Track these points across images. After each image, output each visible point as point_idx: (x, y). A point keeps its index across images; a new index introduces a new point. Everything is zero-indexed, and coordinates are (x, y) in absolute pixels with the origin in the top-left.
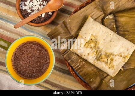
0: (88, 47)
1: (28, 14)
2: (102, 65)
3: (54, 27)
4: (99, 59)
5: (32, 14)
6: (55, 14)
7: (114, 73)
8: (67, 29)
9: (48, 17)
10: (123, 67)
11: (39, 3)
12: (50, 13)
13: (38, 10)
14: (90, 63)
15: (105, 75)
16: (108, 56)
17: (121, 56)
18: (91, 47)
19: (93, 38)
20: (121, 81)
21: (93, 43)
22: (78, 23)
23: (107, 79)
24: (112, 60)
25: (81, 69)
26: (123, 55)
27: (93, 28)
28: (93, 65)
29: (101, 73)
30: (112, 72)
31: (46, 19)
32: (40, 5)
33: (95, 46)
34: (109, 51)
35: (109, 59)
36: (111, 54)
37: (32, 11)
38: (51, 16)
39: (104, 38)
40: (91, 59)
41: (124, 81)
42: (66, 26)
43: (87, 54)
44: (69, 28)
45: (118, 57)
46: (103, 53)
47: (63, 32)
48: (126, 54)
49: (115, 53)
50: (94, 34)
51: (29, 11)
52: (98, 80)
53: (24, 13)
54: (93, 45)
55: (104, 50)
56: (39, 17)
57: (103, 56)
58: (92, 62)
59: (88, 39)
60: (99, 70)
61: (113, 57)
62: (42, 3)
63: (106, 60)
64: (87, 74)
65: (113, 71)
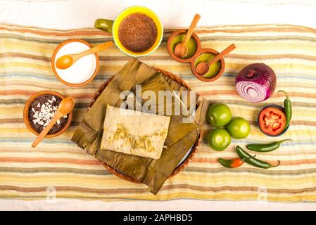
0: (118, 138)
1: (42, 126)
2: (140, 152)
3: (76, 128)
4: (134, 146)
5: (46, 124)
6: (70, 116)
7: (157, 155)
8: (89, 127)
9: (64, 121)
10: (165, 144)
11: (49, 110)
12: (65, 117)
13: (51, 118)
14: (128, 155)
15: (150, 160)
16: (143, 140)
17: (157, 134)
18: (122, 137)
19: (120, 127)
20: (169, 161)
21: (122, 132)
22: (99, 116)
23: (153, 165)
24: (149, 142)
25: (121, 164)
26: (159, 132)
27: (115, 116)
28: (132, 155)
29: (145, 160)
30: (155, 155)
31: (63, 125)
32: (51, 112)
33: (126, 134)
34: (142, 135)
35: (146, 142)
36: (146, 136)
37: (45, 122)
38: (67, 119)
39: (132, 122)
40: (127, 149)
41: (172, 159)
42: (87, 124)
43: (120, 146)
44: (91, 126)
45: (154, 137)
46: (137, 138)
47: (86, 131)
48: (162, 131)
49: (150, 134)
50: (119, 123)
51: (42, 123)
52: (143, 169)
53: (37, 127)
54: (122, 134)
55: (136, 134)
56: (55, 125)
57: (138, 142)
58: (128, 152)
59: (115, 129)
60: (141, 158)
61: (149, 138)
62: (51, 109)
63: (142, 144)
64: (128, 168)
65: (156, 153)
